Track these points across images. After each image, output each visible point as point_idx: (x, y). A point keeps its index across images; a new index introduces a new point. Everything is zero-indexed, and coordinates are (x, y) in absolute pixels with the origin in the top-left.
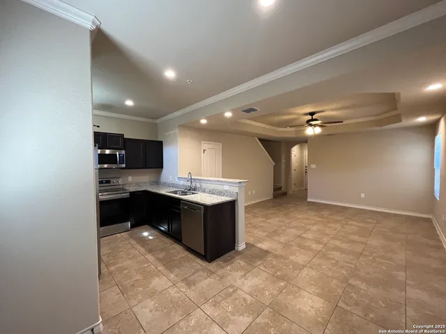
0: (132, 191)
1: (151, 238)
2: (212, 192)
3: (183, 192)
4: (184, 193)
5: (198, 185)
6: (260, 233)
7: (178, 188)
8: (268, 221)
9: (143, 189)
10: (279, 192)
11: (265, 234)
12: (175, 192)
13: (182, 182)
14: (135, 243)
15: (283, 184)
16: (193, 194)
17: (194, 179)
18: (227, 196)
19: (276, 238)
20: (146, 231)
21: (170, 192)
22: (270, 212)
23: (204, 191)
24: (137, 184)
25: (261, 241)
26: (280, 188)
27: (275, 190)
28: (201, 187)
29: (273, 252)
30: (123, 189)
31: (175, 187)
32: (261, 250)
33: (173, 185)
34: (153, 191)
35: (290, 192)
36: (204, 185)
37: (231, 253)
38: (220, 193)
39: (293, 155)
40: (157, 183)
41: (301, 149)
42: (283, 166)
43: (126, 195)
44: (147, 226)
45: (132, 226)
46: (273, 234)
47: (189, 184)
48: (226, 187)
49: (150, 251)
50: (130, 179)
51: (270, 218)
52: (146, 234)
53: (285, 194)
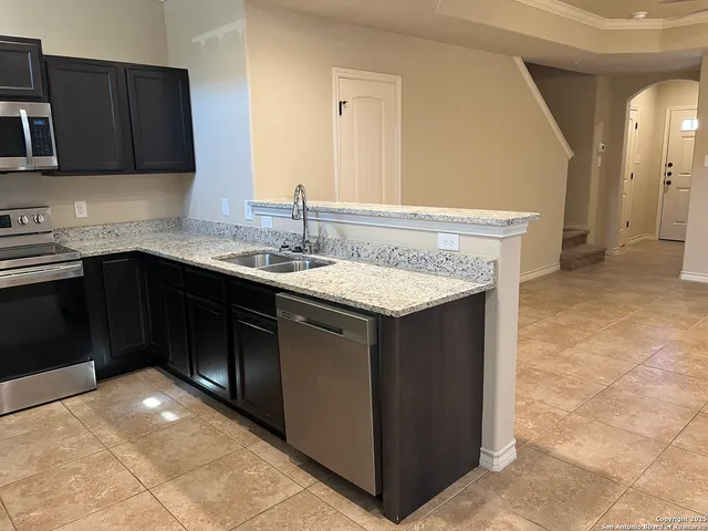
0: (90, 253)
1: (170, 416)
2: (388, 259)
3: (274, 258)
4: (282, 263)
5: (331, 233)
6: (553, 400)
7: (254, 242)
8: (567, 353)
9: (131, 248)
10: (581, 250)
11: (573, 403)
12: (247, 259)
13: (267, 223)
14: (115, 437)
15: (591, 224)
16: (315, 265)
17: (316, 211)
18: (451, 274)
19: (618, 420)
20: (153, 393)
21: (228, 259)
22: (562, 319)
23: (355, 255)
24: (109, 229)
25: (565, 429)
26: (583, 238)
27: (566, 243)
28: (342, 241)
29: (626, 477)
30: (60, 249)
31: (244, 239)
32: (578, 470)
33: (237, 234)
34: (166, 253)
35: (615, 251)
36: (355, 233)
37: (469, 481)
38: (420, 263)
39: (631, 125)
40: (177, 224)
41: (658, 102)
42: (597, 162)
43: (72, 270)
44: (152, 372)
45: (104, 375)
46: (603, 404)
47: (296, 227)
48: (447, 241)
49: (173, 472)
50: (82, 210)
51: (573, 345)
52: (151, 403)
53: (598, 257)
